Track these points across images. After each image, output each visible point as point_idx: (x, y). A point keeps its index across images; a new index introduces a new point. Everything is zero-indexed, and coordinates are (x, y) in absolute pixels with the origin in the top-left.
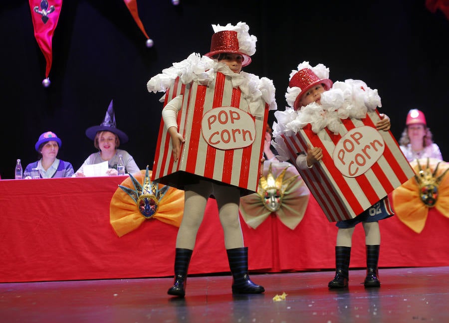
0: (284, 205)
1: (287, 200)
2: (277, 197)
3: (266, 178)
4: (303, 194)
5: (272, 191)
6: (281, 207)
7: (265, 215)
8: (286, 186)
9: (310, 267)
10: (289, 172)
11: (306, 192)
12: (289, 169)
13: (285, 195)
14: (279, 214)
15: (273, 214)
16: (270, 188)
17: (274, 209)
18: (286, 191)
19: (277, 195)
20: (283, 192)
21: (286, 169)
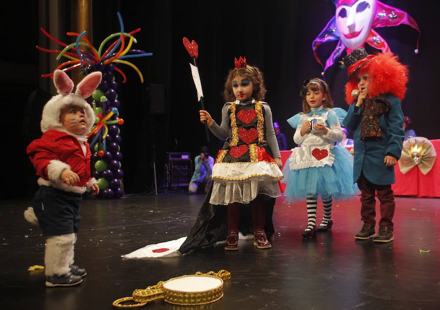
0: (423, 161)
1: (424, 158)
2: (418, 157)
3: (414, 146)
4: (432, 156)
5: (415, 154)
6: (421, 162)
7: (412, 166)
8: (425, 150)
9: (436, 196)
10: (426, 143)
11: (434, 154)
12: (425, 142)
13: (423, 156)
14: (419, 166)
15: (417, 166)
16: (414, 152)
17: (416, 163)
18: (424, 153)
19: (418, 156)
20: (422, 154)
21: (424, 141)
